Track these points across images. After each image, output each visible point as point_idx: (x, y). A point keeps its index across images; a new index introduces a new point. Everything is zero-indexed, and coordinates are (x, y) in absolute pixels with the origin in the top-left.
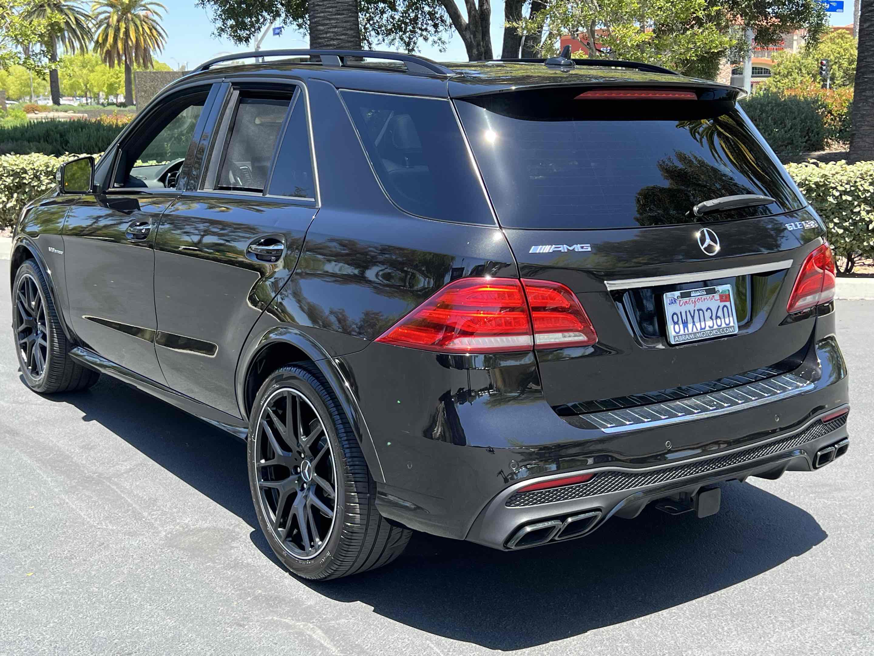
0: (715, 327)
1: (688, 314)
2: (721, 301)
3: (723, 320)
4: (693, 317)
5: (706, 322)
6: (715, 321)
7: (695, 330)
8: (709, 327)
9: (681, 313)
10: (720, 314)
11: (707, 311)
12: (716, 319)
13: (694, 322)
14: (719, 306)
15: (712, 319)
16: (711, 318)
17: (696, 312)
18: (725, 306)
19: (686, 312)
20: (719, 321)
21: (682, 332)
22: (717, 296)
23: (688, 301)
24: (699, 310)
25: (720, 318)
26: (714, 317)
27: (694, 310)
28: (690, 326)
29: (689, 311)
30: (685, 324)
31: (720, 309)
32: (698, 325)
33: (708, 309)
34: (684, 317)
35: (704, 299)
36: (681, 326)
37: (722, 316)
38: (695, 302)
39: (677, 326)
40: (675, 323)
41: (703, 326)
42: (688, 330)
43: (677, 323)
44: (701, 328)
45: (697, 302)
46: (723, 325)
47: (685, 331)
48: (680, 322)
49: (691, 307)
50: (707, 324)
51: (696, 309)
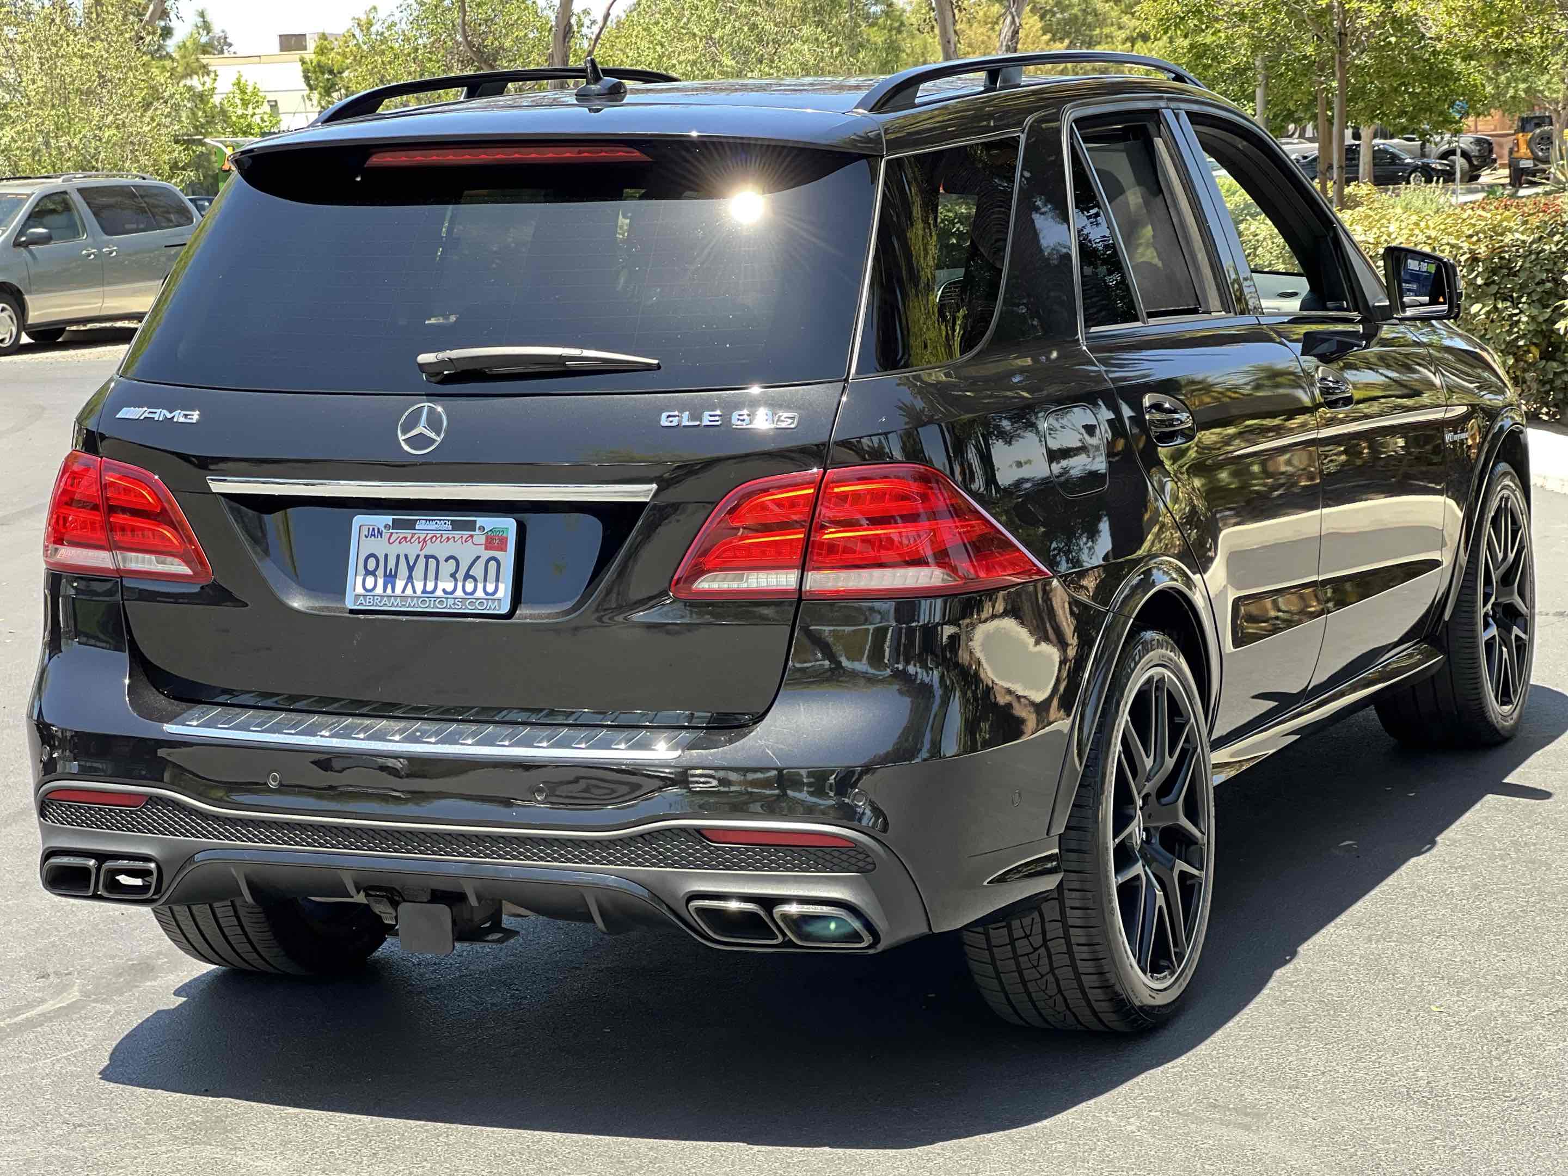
0: (459, 593)
1: (402, 560)
2: (486, 549)
3: (480, 586)
4: (411, 569)
5: (439, 583)
6: (460, 585)
8: (444, 591)
9: (386, 556)
10: (478, 571)
11: (446, 560)
12: (465, 579)
13: (410, 577)
14: (478, 557)
15: (456, 580)
16: (453, 576)
17: (422, 561)
18: (493, 559)
19: (398, 556)
20: (470, 586)
21: (379, 590)
22: (480, 538)
23: (409, 536)
24: (427, 557)
25: (475, 580)
26: (459, 576)
27: (418, 556)
28: (400, 584)
29: (406, 556)
30: (391, 578)
31: (480, 563)
32: (419, 586)
33: (452, 557)
34: (391, 564)
35: (448, 539)
36: (381, 582)
37: (480, 577)
38: (424, 540)
39: (370, 578)
40: (368, 573)
41: (430, 587)
42: (393, 590)
43: (373, 573)
44: (424, 591)
45: (429, 542)
46: (480, 593)
47: (385, 591)
48: (380, 572)
49: (412, 550)
50: (441, 585)
51: (423, 553)
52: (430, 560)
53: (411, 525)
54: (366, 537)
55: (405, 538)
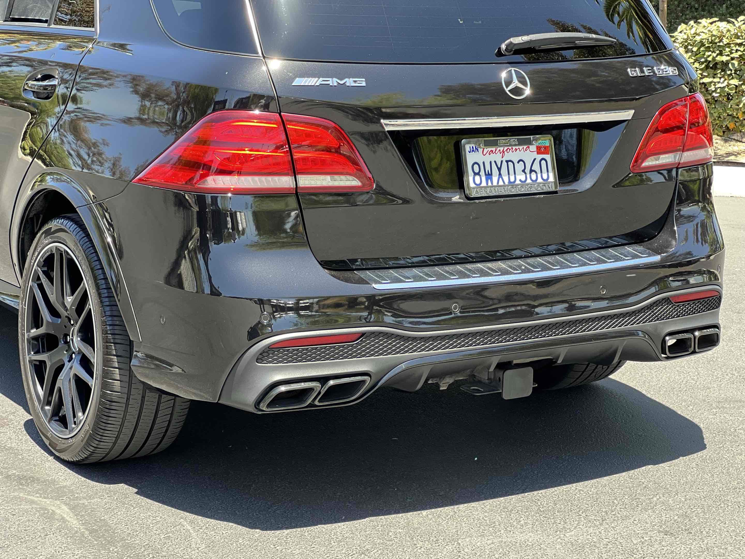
1: (493, 164)
2: (538, 153)
3: (539, 175)
4: (499, 169)
6: (528, 175)
7: (501, 183)
8: (520, 180)
9: (484, 163)
10: (536, 167)
11: (518, 162)
12: (530, 173)
13: (500, 174)
14: (535, 159)
15: (525, 173)
16: (524, 171)
17: (505, 164)
18: (543, 159)
19: (491, 162)
20: (534, 176)
21: (484, 184)
22: (533, 148)
23: (494, 150)
24: (507, 162)
25: (536, 173)
26: (528, 170)
27: (502, 161)
28: (495, 179)
29: (495, 162)
30: (489, 176)
31: (537, 162)
32: (506, 178)
33: (521, 160)
34: (488, 168)
35: (516, 150)
36: (484, 177)
37: (538, 170)
38: (503, 152)
39: (477, 177)
40: (475, 174)
41: (512, 179)
42: (492, 183)
43: (478, 174)
44: (510, 182)
45: (506, 152)
46: (540, 180)
47: (487, 184)
48: (482, 173)
49: (497, 157)
50: (518, 177)
51: (504, 159)
52: (509, 163)
53: (495, 144)
54: (470, 152)
55: (492, 151)
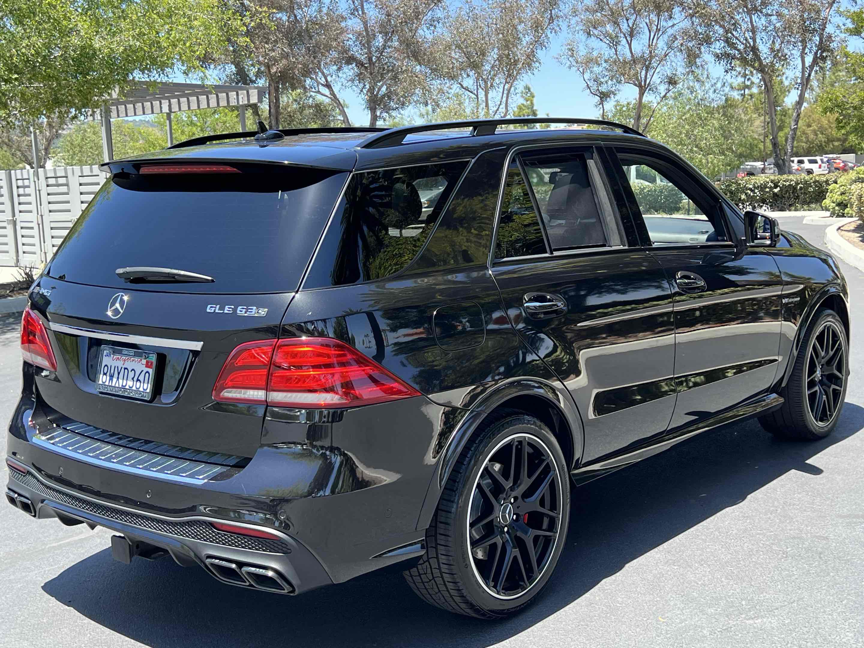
0: (134, 388)
1: (116, 369)
2: (146, 367)
3: (142, 384)
4: (119, 373)
6: (135, 383)
7: (117, 385)
8: (129, 386)
9: (111, 366)
10: (141, 378)
11: (131, 371)
12: (137, 381)
13: (118, 378)
14: (143, 371)
15: (134, 381)
16: (133, 379)
17: (123, 370)
18: (147, 372)
19: (115, 367)
20: (138, 383)
21: (107, 382)
22: (145, 361)
23: (120, 357)
24: (125, 369)
25: (140, 382)
26: (135, 379)
28: (115, 380)
29: (118, 367)
30: (112, 377)
31: (143, 373)
32: (121, 381)
33: (133, 370)
34: (112, 371)
35: (133, 360)
36: (108, 378)
37: (142, 381)
38: (124, 361)
39: (105, 376)
40: (104, 374)
41: (124, 383)
42: (111, 383)
43: (106, 374)
44: (122, 384)
45: (126, 361)
46: (141, 389)
47: (109, 383)
48: (108, 374)
49: (120, 364)
50: (128, 383)
51: (123, 367)
53: (120, 352)
54: (106, 356)
55: (118, 358)
